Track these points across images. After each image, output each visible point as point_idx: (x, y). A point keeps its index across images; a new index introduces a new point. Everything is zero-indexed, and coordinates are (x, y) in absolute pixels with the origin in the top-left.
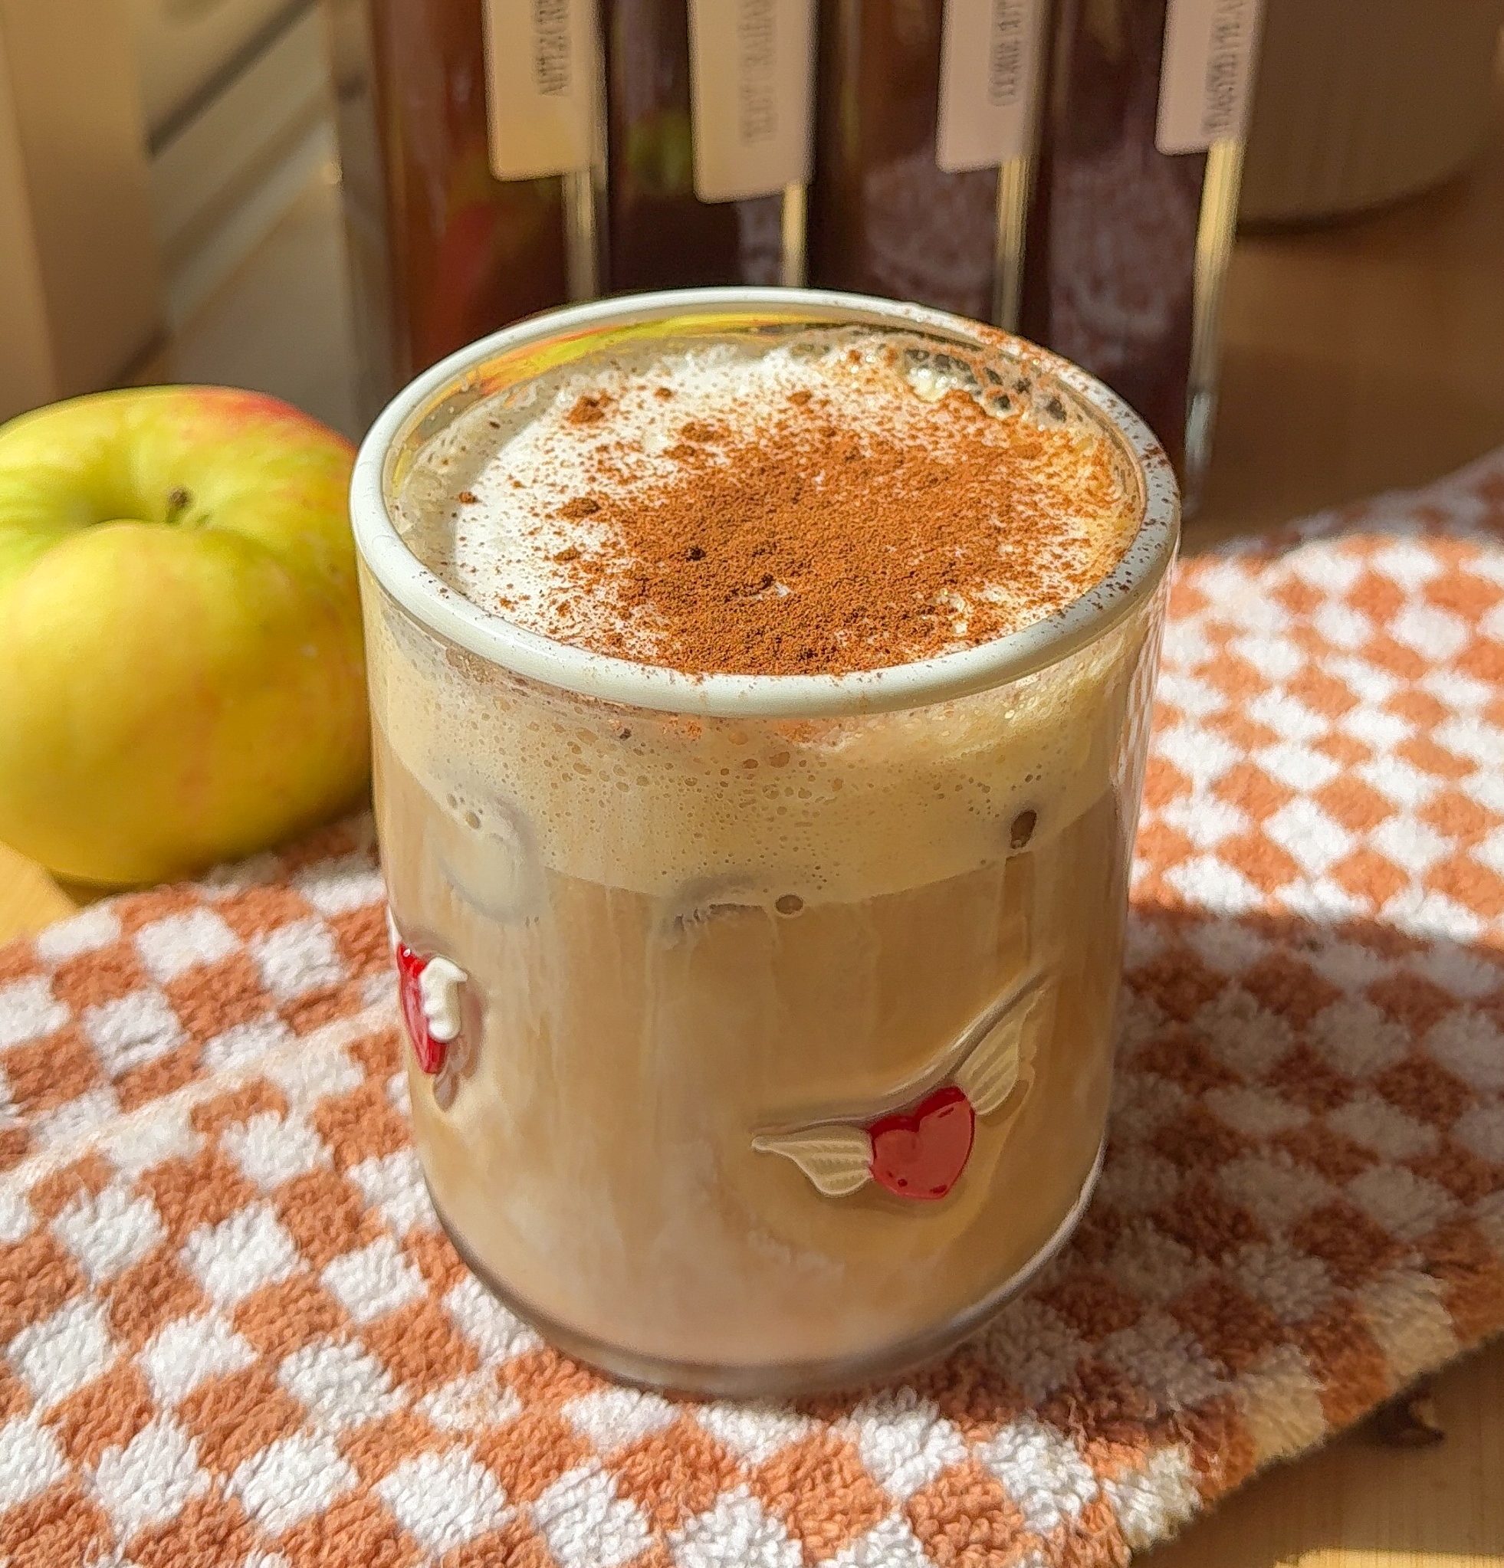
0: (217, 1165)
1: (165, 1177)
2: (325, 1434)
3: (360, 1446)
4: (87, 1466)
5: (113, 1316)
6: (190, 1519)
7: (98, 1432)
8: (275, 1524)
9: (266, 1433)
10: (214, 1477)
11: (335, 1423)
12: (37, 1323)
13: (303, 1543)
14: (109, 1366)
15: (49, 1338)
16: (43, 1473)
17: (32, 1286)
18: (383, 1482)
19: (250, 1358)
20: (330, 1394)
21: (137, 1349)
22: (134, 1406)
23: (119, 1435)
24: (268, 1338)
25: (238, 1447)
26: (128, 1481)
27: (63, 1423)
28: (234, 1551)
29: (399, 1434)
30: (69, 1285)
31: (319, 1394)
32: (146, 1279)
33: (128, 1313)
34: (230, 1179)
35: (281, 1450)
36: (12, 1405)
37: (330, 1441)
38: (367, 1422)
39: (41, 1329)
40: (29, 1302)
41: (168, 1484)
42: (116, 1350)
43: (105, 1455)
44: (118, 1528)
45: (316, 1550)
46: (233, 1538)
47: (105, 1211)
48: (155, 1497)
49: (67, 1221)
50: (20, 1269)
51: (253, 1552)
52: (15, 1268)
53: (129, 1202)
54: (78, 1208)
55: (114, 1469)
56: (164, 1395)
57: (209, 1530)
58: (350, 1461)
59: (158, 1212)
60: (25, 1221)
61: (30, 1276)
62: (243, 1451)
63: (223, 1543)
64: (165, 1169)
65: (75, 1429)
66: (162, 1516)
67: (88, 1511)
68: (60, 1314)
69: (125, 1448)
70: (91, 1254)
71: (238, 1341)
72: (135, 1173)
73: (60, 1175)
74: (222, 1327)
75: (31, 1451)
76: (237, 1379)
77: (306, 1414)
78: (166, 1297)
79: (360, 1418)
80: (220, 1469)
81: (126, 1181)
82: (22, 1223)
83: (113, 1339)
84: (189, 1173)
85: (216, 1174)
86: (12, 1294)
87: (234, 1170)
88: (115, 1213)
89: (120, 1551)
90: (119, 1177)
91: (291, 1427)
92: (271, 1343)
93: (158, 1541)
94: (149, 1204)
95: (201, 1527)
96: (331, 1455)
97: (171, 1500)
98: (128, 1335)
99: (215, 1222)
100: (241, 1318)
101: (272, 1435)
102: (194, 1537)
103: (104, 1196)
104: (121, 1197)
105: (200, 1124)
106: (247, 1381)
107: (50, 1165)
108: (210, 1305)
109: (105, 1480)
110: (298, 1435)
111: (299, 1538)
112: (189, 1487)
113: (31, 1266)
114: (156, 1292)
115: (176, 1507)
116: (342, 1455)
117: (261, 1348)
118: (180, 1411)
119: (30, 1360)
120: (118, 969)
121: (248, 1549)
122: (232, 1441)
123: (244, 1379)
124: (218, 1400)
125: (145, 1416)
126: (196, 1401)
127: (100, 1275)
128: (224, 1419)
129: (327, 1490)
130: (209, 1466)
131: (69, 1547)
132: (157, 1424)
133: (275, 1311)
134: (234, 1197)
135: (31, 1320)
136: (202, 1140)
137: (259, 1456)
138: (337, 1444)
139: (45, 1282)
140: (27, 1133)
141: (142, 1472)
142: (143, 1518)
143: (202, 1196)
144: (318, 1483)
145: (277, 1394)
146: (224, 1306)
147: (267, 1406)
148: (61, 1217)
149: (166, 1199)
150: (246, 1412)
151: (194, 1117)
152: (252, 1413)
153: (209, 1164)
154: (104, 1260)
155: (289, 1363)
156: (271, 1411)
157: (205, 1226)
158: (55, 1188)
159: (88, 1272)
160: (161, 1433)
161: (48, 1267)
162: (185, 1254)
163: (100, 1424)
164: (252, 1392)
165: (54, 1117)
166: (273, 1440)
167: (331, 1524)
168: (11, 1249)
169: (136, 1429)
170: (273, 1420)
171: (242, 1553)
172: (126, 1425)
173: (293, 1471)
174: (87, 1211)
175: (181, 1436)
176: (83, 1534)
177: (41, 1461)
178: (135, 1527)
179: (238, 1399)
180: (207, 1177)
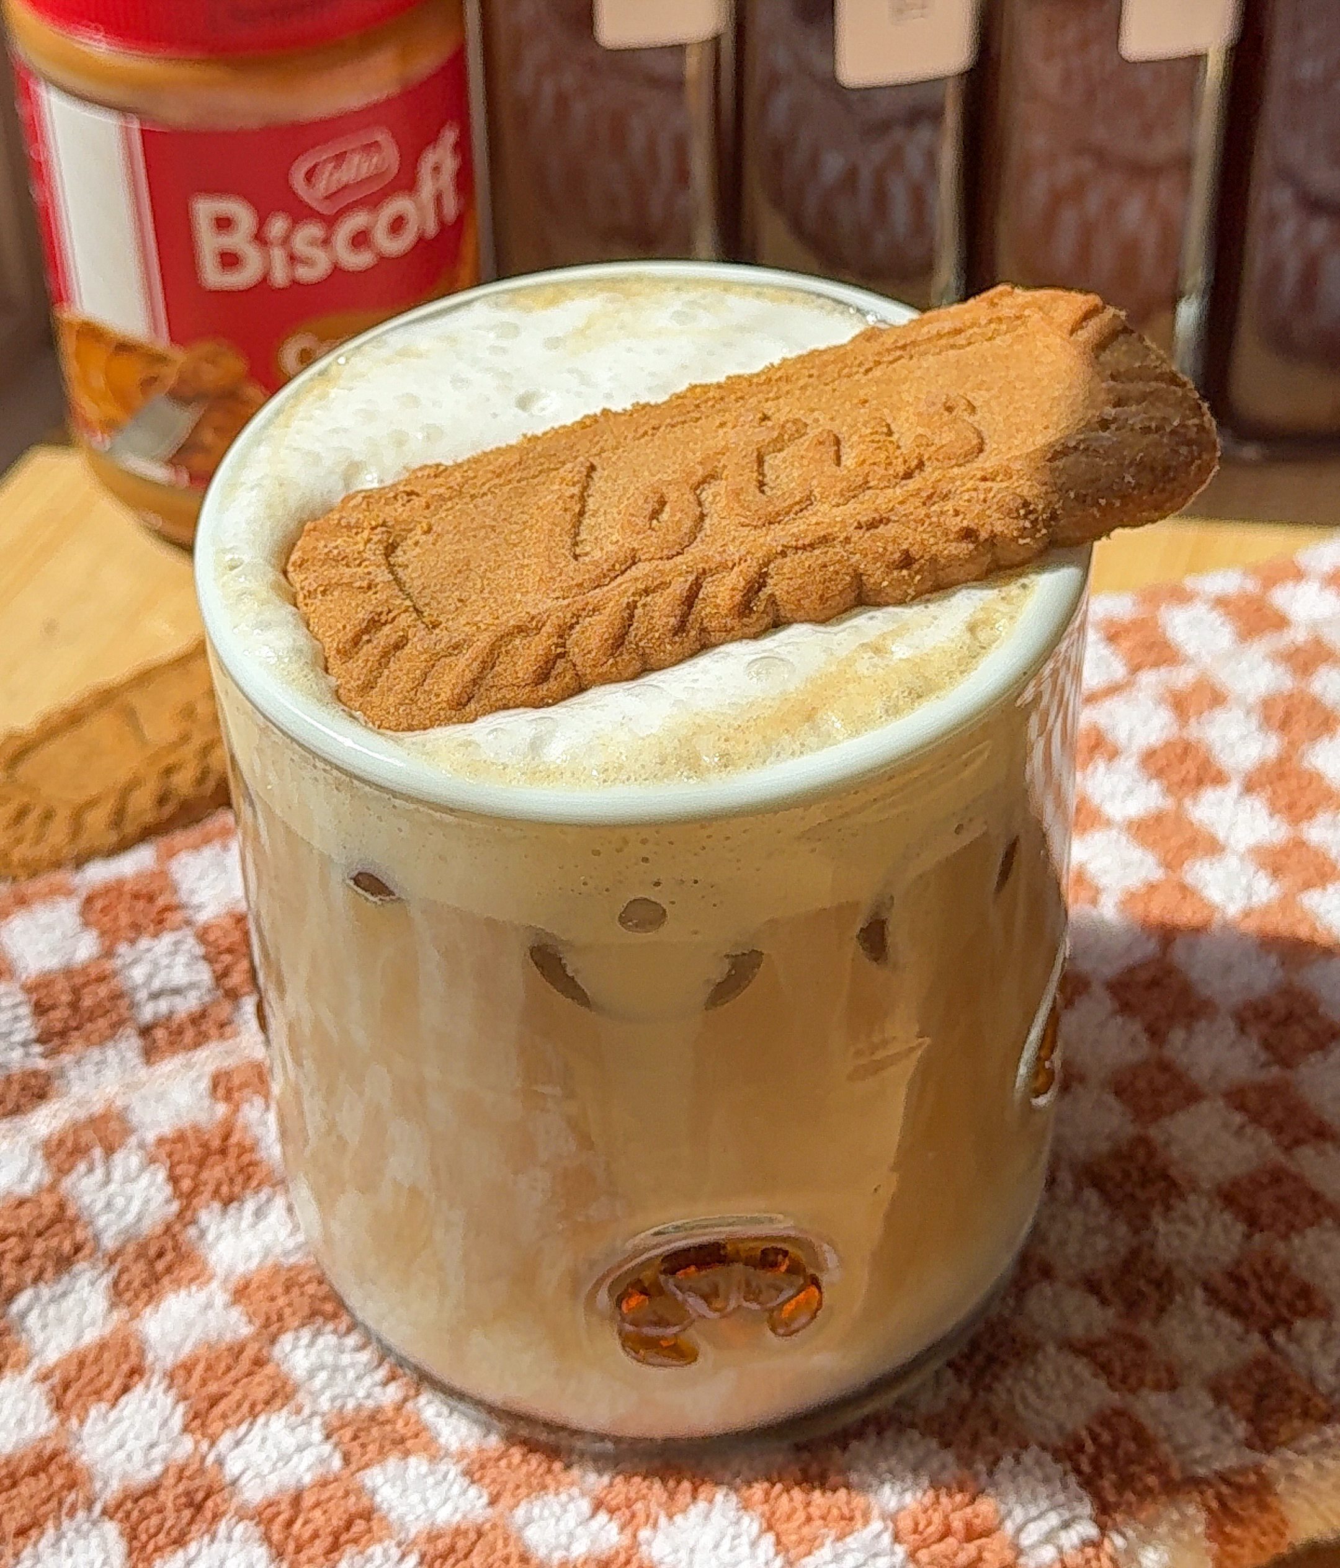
0: (234, 1140)
1: (180, 1146)
2: (313, 1414)
3: (348, 1433)
4: (74, 1422)
5: (116, 1284)
6: (170, 1480)
7: (89, 1389)
8: (253, 1493)
9: (253, 1406)
10: (197, 1443)
11: (324, 1404)
12: (42, 1285)
13: (279, 1514)
14: (107, 1331)
15: (52, 1300)
16: (30, 1427)
17: (39, 1247)
18: (368, 1471)
19: (246, 1330)
20: (323, 1376)
21: (135, 1316)
22: (125, 1367)
23: (109, 1394)
24: (266, 1313)
25: (224, 1416)
26: (113, 1439)
27: (56, 1379)
28: (208, 1514)
29: (388, 1428)
30: (77, 1249)
31: (312, 1374)
32: (152, 1251)
33: (129, 1283)
34: (246, 1158)
35: (266, 1424)
36: (10, 1361)
37: (317, 1421)
38: (359, 1408)
39: (45, 1292)
40: (36, 1262)
41: (152, 1446)
42: (115, 1315)
43: (93, 1413)
44: (98, 1485)
45: (290, 1523)
46: (210, 1503)
47: (117, 1175)
48: (138, 1458)
49: (79, 1180)
50: (30, 1225)
51: (228, 1516)
52: (24, 1225)
53: (142, 1169)
54: (91, 1170)
55: (100, 1426)
56: (157, 1359)
57: (188, 1494)
58: (336, 1445)
59: (171, 1184)
60: (39, 1175)
61: (39, 1234)
62: (230, 1421)
63: (199, 1508)
64: (180, 1138)
65: (66, 1386)
66: (144, 1477)
67: (70, 1466)
68: (66, 1278)
69: (113, 1406)
70: (102, 1221)
71: (236, 1314)
72: (151, 1137)
73: (76, 1128)
74: (221, 1298)
75: (22, 1405)
76: (230, 1349)
77: (296, 1390)
78: (169, 1270)
79: (351, 1404)
80: (204, 1435)
81: (142, 1146)
82: (34, 1177)
83: (113, 1306)
84: (205, 1145)
85: (233, 1152)
86: (19, 1252)
87: (252, 1149)
88: (128, 1179)
89: (98, 1508)
90: (133, 1140)
91: (278, 1402)
92: (268, 1319)
93: (136, 1501)
94: (162, 1175)
95: (181, 1488)
96: (317, 1436)
97: (154, 1461)
98: (129, 1304)
99: (227, 1203)
100: (241, 1293)
101: (258, 1408)
102: (171, 1498)
103: (118, 1157)
104: (135, 1161)
105: (221, 1092)
106: (241, 1351)
107: (66, 1116)
108: (211, 1278)
109: (91, 1436)
110: (284, 1412)
111: (274, 1509)
112: (172, 1450)
113: (41, 1224)
114: (160, 1266)
115: (157, 1469)
116: (328, 1437)
117: (258, 1322)
118: (170, 1376)
119: (32, 1320)
120: (151, 898)
121: (224, 1513)
122: (218, 1410)
123: (237, 1351)
124: (209, 1368)
125: (136, 1377)
126: (187, 1368)
127: (109, 1242)
128: (213, 1388)
129: (309, 1469)
130: (193, 1432)
131: (49, 1499)
132: (148, 1387)
133: (278, 1290)
134: (249, 1178)
135: (37, 1279)
136: (221, 1109)
137: (244, 1428)
138: (325, 1425)
139: (54, 1242)
140: (48, 1077)
141: (126, 1433)
142: (124, 1476)
143: (214, 1173)
144: (301, 1460)
145: (269, 1369)
146: (226, 1280)
147: (257, 1379)
148: (74, 1176)
149: (178, 1171)
150: (236, 1382)
151: (216, 1082)
152: (240, 1384)
153: (226, 1137)
154: (114, 1229)
155: (286, 1340)
156: (260, 1384)
157: (216, 1205)
158: (69, 1144)
159: (96, 1237)
160: (150, 1395)
161: (58, 1227)
162: (192, 1231)
163: (92, 1380)
164: (245, 1363)
165: (78, 1062)
166: (260, 1412)
167: (308, 1501)
168: (21, 1203)
169: (126, 1389)
170: (261, 1393)
171: (216, 1517)
172: (117, 1385)
173: (277, 1446)
174: (99, 1173)
175: (170, 1400)
176: (63, 1486)
177: (31, 1415)
178: (115, 1485)
179: (229, 1369)
180: (223, 1152)
